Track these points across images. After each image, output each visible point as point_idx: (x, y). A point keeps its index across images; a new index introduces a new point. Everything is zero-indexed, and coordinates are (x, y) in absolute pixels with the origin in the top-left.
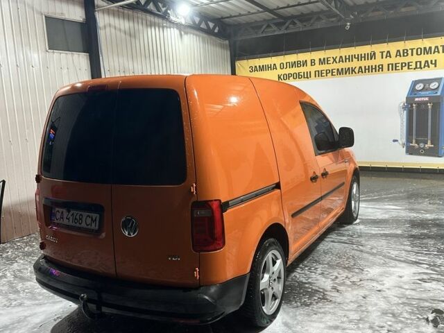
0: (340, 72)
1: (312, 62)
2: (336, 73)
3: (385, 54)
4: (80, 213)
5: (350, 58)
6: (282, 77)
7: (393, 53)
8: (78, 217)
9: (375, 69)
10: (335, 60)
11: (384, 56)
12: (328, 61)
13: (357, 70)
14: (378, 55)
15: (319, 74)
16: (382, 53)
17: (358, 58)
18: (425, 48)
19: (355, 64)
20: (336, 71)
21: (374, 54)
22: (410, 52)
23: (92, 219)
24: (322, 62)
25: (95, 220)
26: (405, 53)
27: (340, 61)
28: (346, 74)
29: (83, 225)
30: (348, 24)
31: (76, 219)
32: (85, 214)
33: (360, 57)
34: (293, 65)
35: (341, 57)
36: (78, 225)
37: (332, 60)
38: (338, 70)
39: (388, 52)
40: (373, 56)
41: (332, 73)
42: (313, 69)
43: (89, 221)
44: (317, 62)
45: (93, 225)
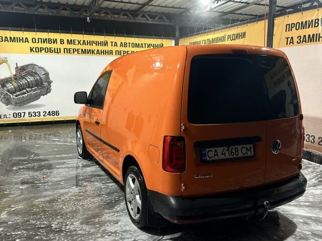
0: (84, 52)
1: (61, 41)
2: (80, 52)
3: (113, 44)
4: (234, 147)
5: (91, 43)
6: (34, 50)
7: (119, 44)
8: (234, 151)
9: (108, 52)
10: (79, 42)
11: (113, 45)
12: (74, 42)
13: (95, 52)
14: (109, 44)
15: (68, 51)
16: (112, 42)
17: (96, 43)
18: (136, 44)
19: (94, 47)
20: (80, 50)
21: (107, 42)
22: (128, 45)
23: (247, 149)
24: (70, 42)
25: (250, 149)
26: (125, 45)
27: (83, 44)
28: (88, 53)
29: (240, 155)
30: (88, 18)
31: (231, 152)
32: (239, 147)
33: (97, 43)
34: (45, 41)
35: (84, 41)
36: (235, 156)
37: (77, 42)
38: (82, 50)
39: (116, 43)
40: (106, 44)
41: (78, 51)
42: (62, 47)
43: (244, 151)
44: (65, 42)
45: (249, 153)
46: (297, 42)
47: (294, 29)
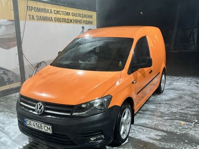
46: (37, 19)
47: (33, 10)
